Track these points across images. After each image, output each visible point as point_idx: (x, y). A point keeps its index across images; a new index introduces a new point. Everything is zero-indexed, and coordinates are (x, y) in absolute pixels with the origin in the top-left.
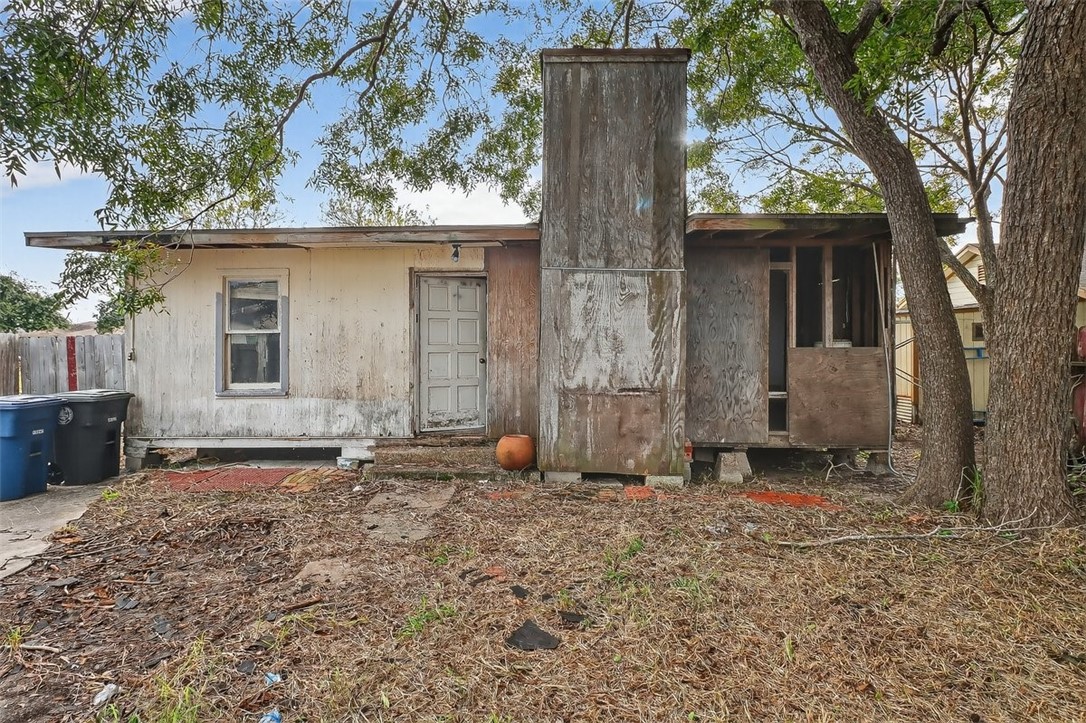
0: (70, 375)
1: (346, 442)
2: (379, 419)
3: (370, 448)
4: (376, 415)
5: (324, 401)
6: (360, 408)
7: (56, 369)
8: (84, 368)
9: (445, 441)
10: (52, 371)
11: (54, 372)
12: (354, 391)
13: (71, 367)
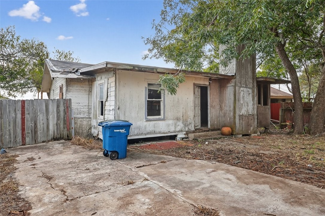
0: (22, 117)
1: (179, 133)
2: (187, 126)
3: (185, 134)
4: (187, 125)
5: (174, 121)
6: (183, 122)
7: (16, 115)
8: (29, 114)
9: (201, 131)
10: (14, 115)
11: (14, 116)
12: (181, 118)
13: (23, 114)
